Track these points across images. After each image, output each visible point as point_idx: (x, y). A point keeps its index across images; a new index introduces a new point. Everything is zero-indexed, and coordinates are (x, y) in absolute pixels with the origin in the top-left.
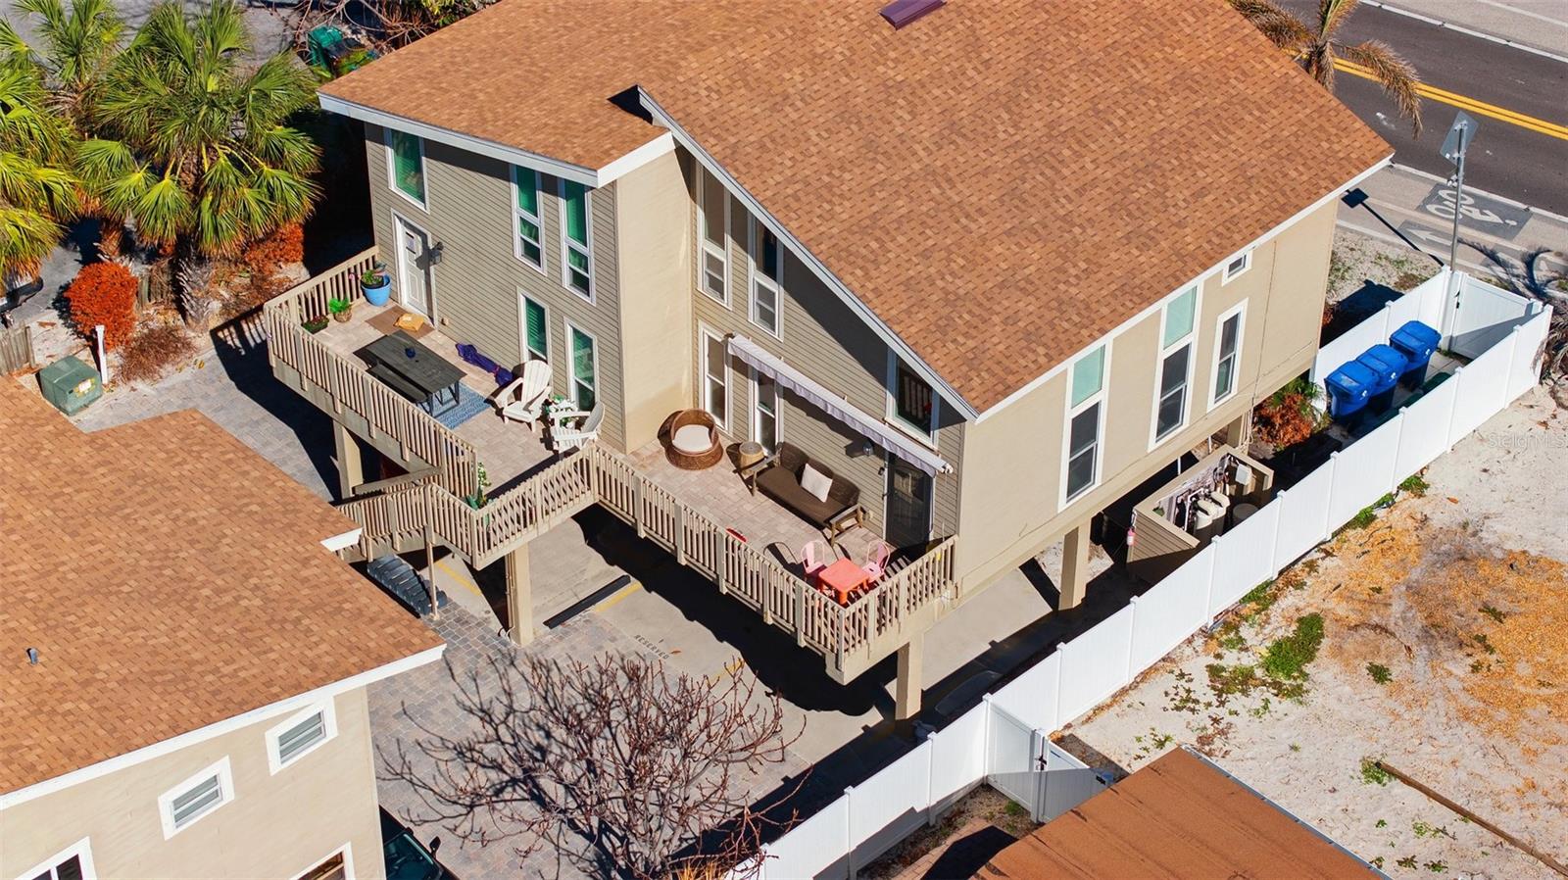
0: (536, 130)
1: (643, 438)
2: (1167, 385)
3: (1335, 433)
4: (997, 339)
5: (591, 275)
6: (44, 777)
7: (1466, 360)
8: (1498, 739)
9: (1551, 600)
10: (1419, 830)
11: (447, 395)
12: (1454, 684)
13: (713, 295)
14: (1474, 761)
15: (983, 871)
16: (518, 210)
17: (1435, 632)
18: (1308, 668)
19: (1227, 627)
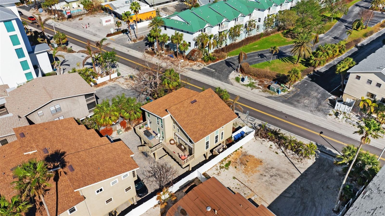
0: (158, 113)
1: (168, 141)
2: (216, 139)
3: (234, 142)
4: (198, 135)
5: (163, 126)
6: (97, 182)
7: (248, 135)
8: (246, 175)
9: (253, 160)
10: (237, 185)
11: (151, 136)
12: (242, 169)
13: (174, 129)
14: (244, 177)
15: (192, 190)
16: (157, 120)
17: (242, 163)
18: (229, 166)
19: (222, 161)
